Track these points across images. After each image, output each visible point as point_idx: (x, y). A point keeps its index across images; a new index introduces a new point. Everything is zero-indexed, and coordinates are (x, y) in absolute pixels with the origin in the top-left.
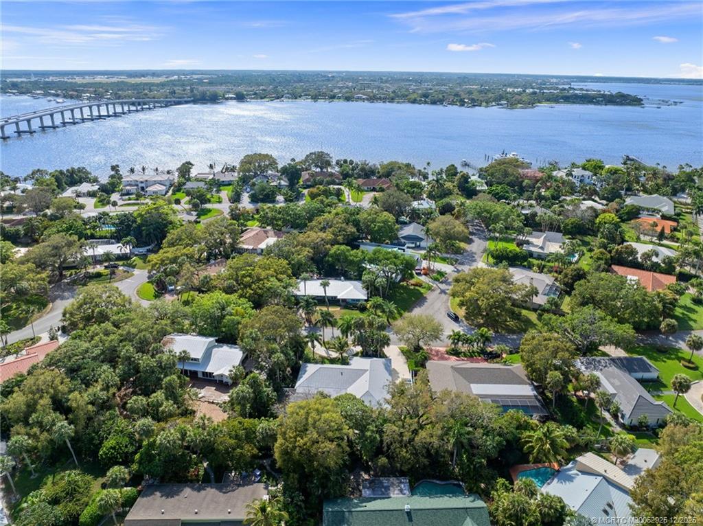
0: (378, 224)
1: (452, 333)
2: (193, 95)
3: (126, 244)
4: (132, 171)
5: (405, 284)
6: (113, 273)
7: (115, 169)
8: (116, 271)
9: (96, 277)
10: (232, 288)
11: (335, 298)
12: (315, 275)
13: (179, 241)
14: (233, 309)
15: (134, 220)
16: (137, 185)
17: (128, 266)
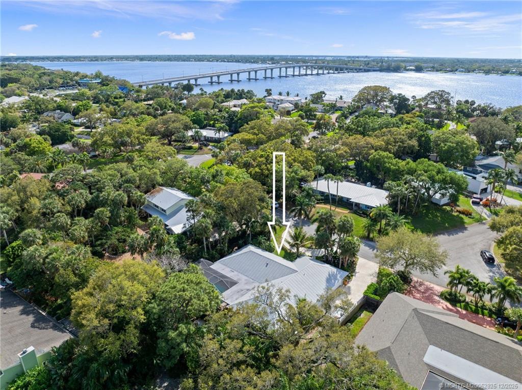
0: (449, 144)
1: (454, 270)
2: (381, 66)
3: (219, 131)
4: (280, 94)
5: (448, 208)
6: (200, 148)
7: (269, 92)
8: (204, 148)
9: (187, 149)
10: (247, 165)
11: (348, 200)
12: (353, 180)
13: (249, 130)
14: (225, 178)
15: (237, 115)
16: (275, 103)
17: (216, 147)
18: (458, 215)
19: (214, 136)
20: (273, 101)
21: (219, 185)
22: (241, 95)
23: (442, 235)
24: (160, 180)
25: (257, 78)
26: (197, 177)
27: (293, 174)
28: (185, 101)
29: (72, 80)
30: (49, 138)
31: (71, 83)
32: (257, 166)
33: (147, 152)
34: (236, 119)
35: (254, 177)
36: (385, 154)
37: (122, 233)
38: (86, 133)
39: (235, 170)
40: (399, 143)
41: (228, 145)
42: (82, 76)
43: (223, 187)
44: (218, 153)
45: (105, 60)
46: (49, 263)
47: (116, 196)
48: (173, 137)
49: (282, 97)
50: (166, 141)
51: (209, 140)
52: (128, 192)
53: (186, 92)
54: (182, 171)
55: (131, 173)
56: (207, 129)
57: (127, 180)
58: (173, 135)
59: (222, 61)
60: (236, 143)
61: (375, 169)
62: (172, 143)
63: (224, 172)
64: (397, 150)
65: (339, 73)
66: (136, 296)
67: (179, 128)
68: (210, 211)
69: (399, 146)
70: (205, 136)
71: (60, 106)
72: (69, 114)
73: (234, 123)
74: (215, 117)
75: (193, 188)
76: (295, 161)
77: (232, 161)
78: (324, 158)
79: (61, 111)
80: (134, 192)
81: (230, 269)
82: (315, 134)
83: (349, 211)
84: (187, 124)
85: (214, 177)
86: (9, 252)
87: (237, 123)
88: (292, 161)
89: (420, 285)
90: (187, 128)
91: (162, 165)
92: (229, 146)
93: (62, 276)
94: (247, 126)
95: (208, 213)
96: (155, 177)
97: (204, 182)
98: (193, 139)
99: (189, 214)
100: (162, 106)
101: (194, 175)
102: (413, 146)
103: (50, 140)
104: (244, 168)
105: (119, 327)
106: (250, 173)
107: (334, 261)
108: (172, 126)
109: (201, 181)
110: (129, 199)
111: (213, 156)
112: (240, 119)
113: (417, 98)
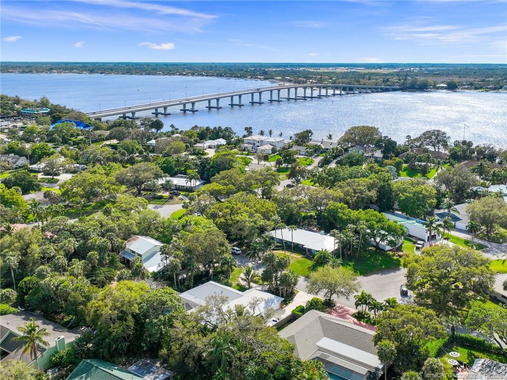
0: (406, 194)
1: (360, 294)
2: (403, 84)
3: (191, 179)
4: (262, 133)
5: (391, 253)
6: (171, 198)
7: (249, 131)
8: (175, 197)
9: (158, 199)
10: (214, 216)
11: (302, 247)
12: (315, 229)
13: (220, 180)
14: (193, 227)
15: (210, 163)
16: (254, 144)
17: (186, 196)
18: (397, 259)
19: (185, 185)
20: (252, 142)
21: (187, 233)
22: (218, 133)
23: (376, 275)
24: (136, 229)
25: (242, 103)
26: (169, 227)
27: (253, 224)
28: (153, 142)
29: (12, 109)
30: (20, 189)
31: (12, 114)
32: (223, 216)
33: (121, 204)
34: (208, 167)
35: (220, 226)
36: (339, 205)
37: (108, 273)
38: (47, 181)
39: (203, 220)
40: (358, 194)
41: (199, 195)
42: (26, 104)
43: (191, 235)
44: (189, 204)
45: (42, 72)
46: (61, 289)
47: (103, 242)
48: (143, 186)
49: (262, 138)
50: (135, 190)
51: (180, 189)
52: (111, 239)
53: (154, 130)
54: (155, 222)
55: (111, 224)
56: (178, 177)
57: (108, 229)
58: (143, 183)
59: (198, 75)
60: (205, 195)
61: (332, 219)
62: (142, 192)
63: (193, 223)
64: (355, 201)
65: (348, 94)
66: (133, 298)
67: (150, 178)
68: (180, 253)
69: (358, 197)
70: (176, 185)
71: (12, 148)
72: (24, 158)
73: (206, 170)
74: (187, 163)
75: (165, 236)
76: (256, 211)
77: (202, 211)
78: (285, 209)
79: (15, 155)
80: (115, 240)
81: (193, 297)
82: (289, 182)
83: (302, 256)
84: (157, 173)
85: (184, 226)
86: (23, 285)
87: (210, 171)
88: (254, 212)
89: (340, 309)
90: (157, 176)
91: (135, 216)
92: (199, 197)
93: (74, 297)
94: (218, 176)
95: (178, 255)
96: (132, 227)
97: (175, 231)
98: (163, 187)
99: (163, 256)
100: (129, 149)
101: (166, 225)
102: (372, 197)
103: (21, 190)
104: (211, 218)
105: (122, 317)
106: (216, 224)
107: (276, 292)
108: (142, 175)
109: (173, 230)
110: (112, 245)
111: (183, 207)
112: (212, 167)
113: (412, 138)
